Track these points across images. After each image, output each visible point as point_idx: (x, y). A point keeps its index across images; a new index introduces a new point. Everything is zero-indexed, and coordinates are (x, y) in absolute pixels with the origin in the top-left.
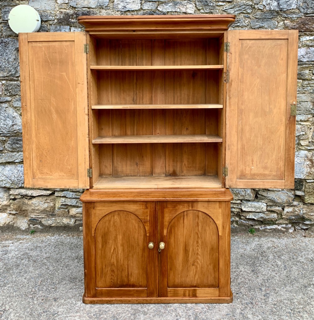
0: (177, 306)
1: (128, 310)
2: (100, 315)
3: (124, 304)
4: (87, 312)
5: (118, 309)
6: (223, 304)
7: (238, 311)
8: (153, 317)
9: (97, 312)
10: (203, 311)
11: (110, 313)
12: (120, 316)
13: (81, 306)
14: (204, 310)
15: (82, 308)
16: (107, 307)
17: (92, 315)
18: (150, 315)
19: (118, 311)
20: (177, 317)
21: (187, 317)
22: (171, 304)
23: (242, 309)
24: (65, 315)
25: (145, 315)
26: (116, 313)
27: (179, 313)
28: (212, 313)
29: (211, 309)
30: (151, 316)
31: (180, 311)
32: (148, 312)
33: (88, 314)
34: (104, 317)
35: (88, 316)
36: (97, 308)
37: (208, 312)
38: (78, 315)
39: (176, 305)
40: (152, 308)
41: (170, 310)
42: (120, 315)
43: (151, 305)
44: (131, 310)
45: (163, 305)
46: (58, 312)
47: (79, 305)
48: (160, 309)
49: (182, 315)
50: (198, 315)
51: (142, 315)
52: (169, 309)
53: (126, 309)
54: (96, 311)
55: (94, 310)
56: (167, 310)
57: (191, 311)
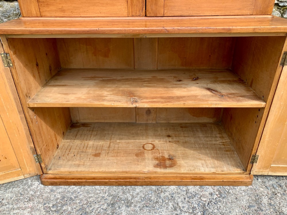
0: (174, 190)
1: (103, 197)
2: (62, 206)
3: (98, 187)
4: (44, 199)
5: (90, 196)
6: (239, 187)
7: (265, 200)
8: (140, 210)
9: (59, 201)
10: (213, 199)
11: (78, 201)
12: (91, 209)
13: (38, 188)
14: (215, 198)
15: (38, 193)
16: (75, 191)
17: (51, 205)
18: (135, 206)
19: (90, 198)
20: (175, 210)
21: (191, 211)
22: (165, 187)
23: (270, 196)
24: (11, 206)
25: (128, 206)
26: (85, 202)
27: (178, 204)
28: (226, 203)
29: (223, 196)
30: (137, 209)
31: (179, 200)
32: (132, 201)
33: (45, 204)
34: (67, 210)
35: (44, 209)
36: (59, 193)
37: (220, 201)
38: (29, 205)
39: (172, 187)
40: (138, 194)
41: (164, 197)
42: (91, 206)
43: (136, 187)
44: (108, 198)
45: (154, 187)
46: (3, 200)
47: (36, 186)
48: (150, 195)
49: (183, 207)
50: (207, 208)
51: (124, 206)
52: (162, 195)
53: (101, 195)
54: (58, 198)
55: (55, 195)
56: (160, 197)
57: (195, 199)
